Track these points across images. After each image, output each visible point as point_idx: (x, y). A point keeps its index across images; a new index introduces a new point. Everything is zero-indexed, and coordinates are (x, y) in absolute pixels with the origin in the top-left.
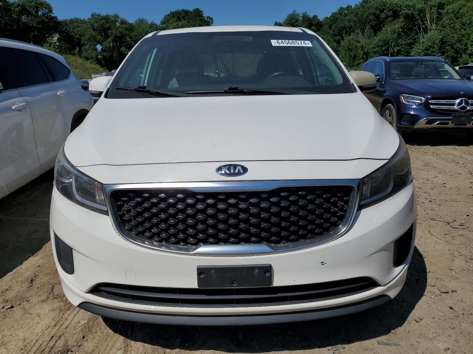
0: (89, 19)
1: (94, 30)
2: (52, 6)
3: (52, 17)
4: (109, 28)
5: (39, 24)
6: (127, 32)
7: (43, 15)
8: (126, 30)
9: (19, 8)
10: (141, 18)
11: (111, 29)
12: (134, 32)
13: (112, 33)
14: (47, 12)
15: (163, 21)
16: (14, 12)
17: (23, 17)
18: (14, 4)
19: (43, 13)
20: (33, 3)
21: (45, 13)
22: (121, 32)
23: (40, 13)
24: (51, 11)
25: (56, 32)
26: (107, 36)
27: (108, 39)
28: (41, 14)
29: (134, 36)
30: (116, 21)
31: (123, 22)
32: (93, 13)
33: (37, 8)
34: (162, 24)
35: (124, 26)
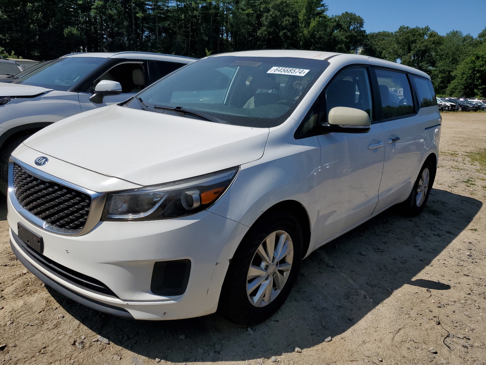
0: (396, 32)
1: (398, 43)
2: (364, 21)
3: (362, 31)
4: (414, 42)
5: (347, 38)
6: (433, 46)
7: (354, 29)
8: (433, 43)
9: (335, 24)
10: (455, 30)
11: (415, 43)
12: (442, 46)
13: (416, 47)
14: (358, 26)
15: (481, 34)
16: (329, 27)
17: (336, 31)
18: (331, 19)
19: (354, 27)
20: (348, 19)
21: (355, 27)
22: (426, 46)
23: (352, 27)
24: (361, 25)
25: (361, 45)
26: (409, 50)
27: (410, 53)
28: (352, 29)
29: (441, 50)
30: (424, 34)
31: (433, 35)
32: (402, 26)
33: (350, 23)
34: (480, 37)
35: (432, 39)
